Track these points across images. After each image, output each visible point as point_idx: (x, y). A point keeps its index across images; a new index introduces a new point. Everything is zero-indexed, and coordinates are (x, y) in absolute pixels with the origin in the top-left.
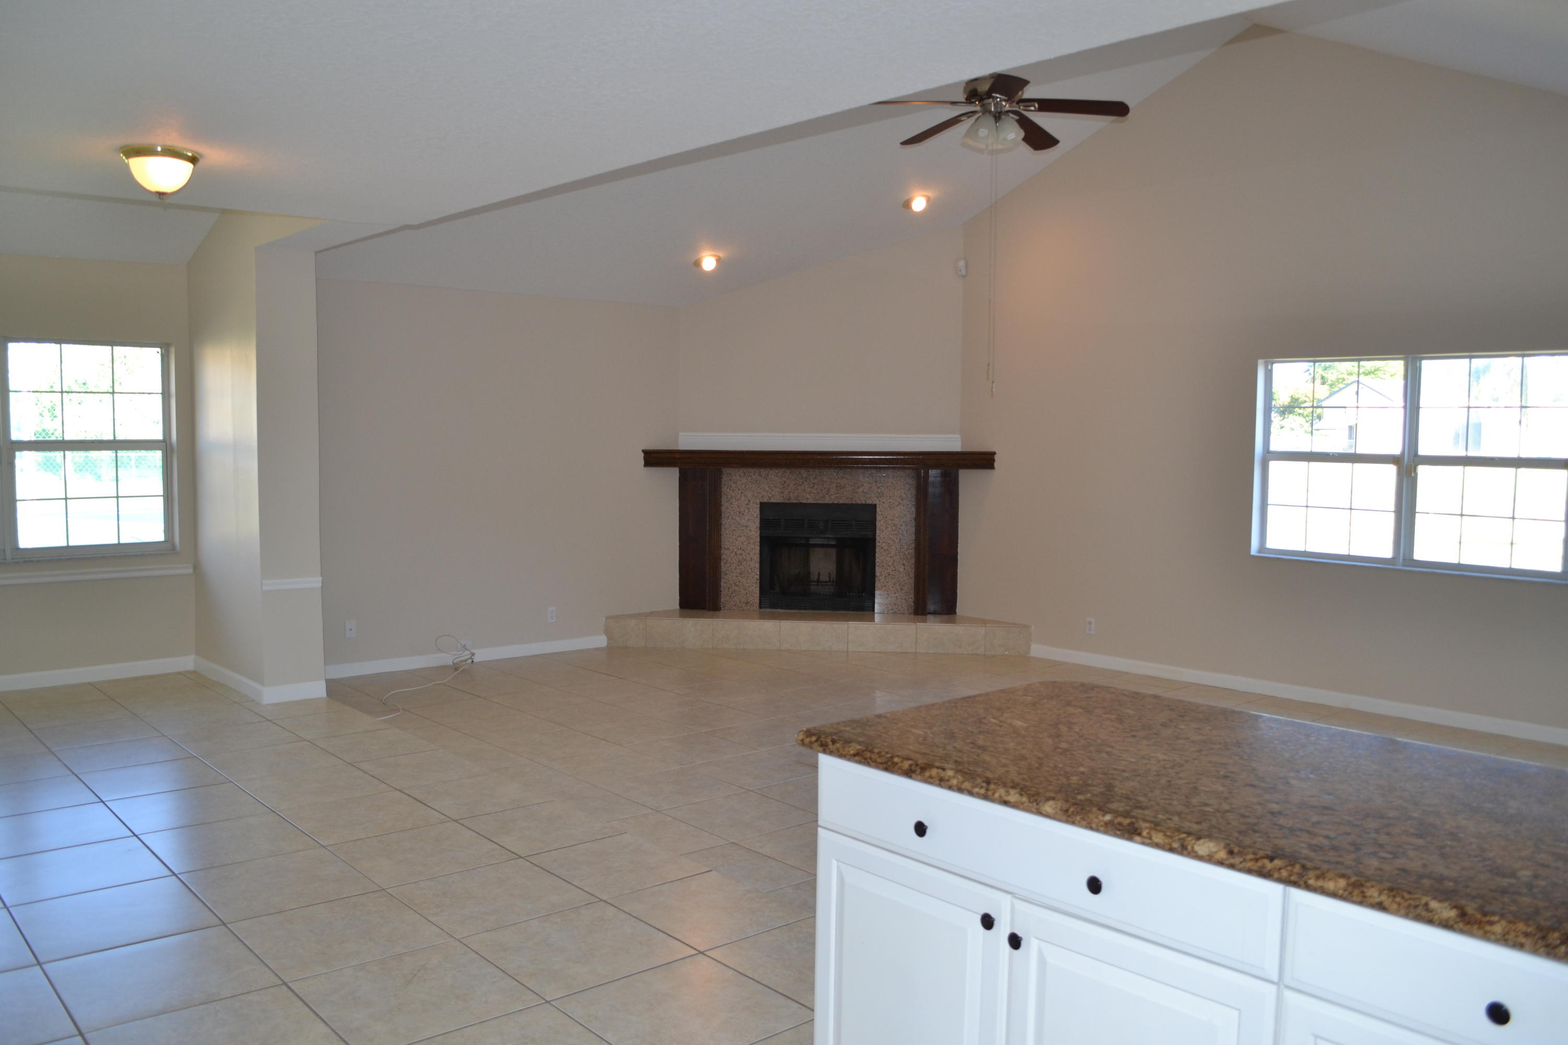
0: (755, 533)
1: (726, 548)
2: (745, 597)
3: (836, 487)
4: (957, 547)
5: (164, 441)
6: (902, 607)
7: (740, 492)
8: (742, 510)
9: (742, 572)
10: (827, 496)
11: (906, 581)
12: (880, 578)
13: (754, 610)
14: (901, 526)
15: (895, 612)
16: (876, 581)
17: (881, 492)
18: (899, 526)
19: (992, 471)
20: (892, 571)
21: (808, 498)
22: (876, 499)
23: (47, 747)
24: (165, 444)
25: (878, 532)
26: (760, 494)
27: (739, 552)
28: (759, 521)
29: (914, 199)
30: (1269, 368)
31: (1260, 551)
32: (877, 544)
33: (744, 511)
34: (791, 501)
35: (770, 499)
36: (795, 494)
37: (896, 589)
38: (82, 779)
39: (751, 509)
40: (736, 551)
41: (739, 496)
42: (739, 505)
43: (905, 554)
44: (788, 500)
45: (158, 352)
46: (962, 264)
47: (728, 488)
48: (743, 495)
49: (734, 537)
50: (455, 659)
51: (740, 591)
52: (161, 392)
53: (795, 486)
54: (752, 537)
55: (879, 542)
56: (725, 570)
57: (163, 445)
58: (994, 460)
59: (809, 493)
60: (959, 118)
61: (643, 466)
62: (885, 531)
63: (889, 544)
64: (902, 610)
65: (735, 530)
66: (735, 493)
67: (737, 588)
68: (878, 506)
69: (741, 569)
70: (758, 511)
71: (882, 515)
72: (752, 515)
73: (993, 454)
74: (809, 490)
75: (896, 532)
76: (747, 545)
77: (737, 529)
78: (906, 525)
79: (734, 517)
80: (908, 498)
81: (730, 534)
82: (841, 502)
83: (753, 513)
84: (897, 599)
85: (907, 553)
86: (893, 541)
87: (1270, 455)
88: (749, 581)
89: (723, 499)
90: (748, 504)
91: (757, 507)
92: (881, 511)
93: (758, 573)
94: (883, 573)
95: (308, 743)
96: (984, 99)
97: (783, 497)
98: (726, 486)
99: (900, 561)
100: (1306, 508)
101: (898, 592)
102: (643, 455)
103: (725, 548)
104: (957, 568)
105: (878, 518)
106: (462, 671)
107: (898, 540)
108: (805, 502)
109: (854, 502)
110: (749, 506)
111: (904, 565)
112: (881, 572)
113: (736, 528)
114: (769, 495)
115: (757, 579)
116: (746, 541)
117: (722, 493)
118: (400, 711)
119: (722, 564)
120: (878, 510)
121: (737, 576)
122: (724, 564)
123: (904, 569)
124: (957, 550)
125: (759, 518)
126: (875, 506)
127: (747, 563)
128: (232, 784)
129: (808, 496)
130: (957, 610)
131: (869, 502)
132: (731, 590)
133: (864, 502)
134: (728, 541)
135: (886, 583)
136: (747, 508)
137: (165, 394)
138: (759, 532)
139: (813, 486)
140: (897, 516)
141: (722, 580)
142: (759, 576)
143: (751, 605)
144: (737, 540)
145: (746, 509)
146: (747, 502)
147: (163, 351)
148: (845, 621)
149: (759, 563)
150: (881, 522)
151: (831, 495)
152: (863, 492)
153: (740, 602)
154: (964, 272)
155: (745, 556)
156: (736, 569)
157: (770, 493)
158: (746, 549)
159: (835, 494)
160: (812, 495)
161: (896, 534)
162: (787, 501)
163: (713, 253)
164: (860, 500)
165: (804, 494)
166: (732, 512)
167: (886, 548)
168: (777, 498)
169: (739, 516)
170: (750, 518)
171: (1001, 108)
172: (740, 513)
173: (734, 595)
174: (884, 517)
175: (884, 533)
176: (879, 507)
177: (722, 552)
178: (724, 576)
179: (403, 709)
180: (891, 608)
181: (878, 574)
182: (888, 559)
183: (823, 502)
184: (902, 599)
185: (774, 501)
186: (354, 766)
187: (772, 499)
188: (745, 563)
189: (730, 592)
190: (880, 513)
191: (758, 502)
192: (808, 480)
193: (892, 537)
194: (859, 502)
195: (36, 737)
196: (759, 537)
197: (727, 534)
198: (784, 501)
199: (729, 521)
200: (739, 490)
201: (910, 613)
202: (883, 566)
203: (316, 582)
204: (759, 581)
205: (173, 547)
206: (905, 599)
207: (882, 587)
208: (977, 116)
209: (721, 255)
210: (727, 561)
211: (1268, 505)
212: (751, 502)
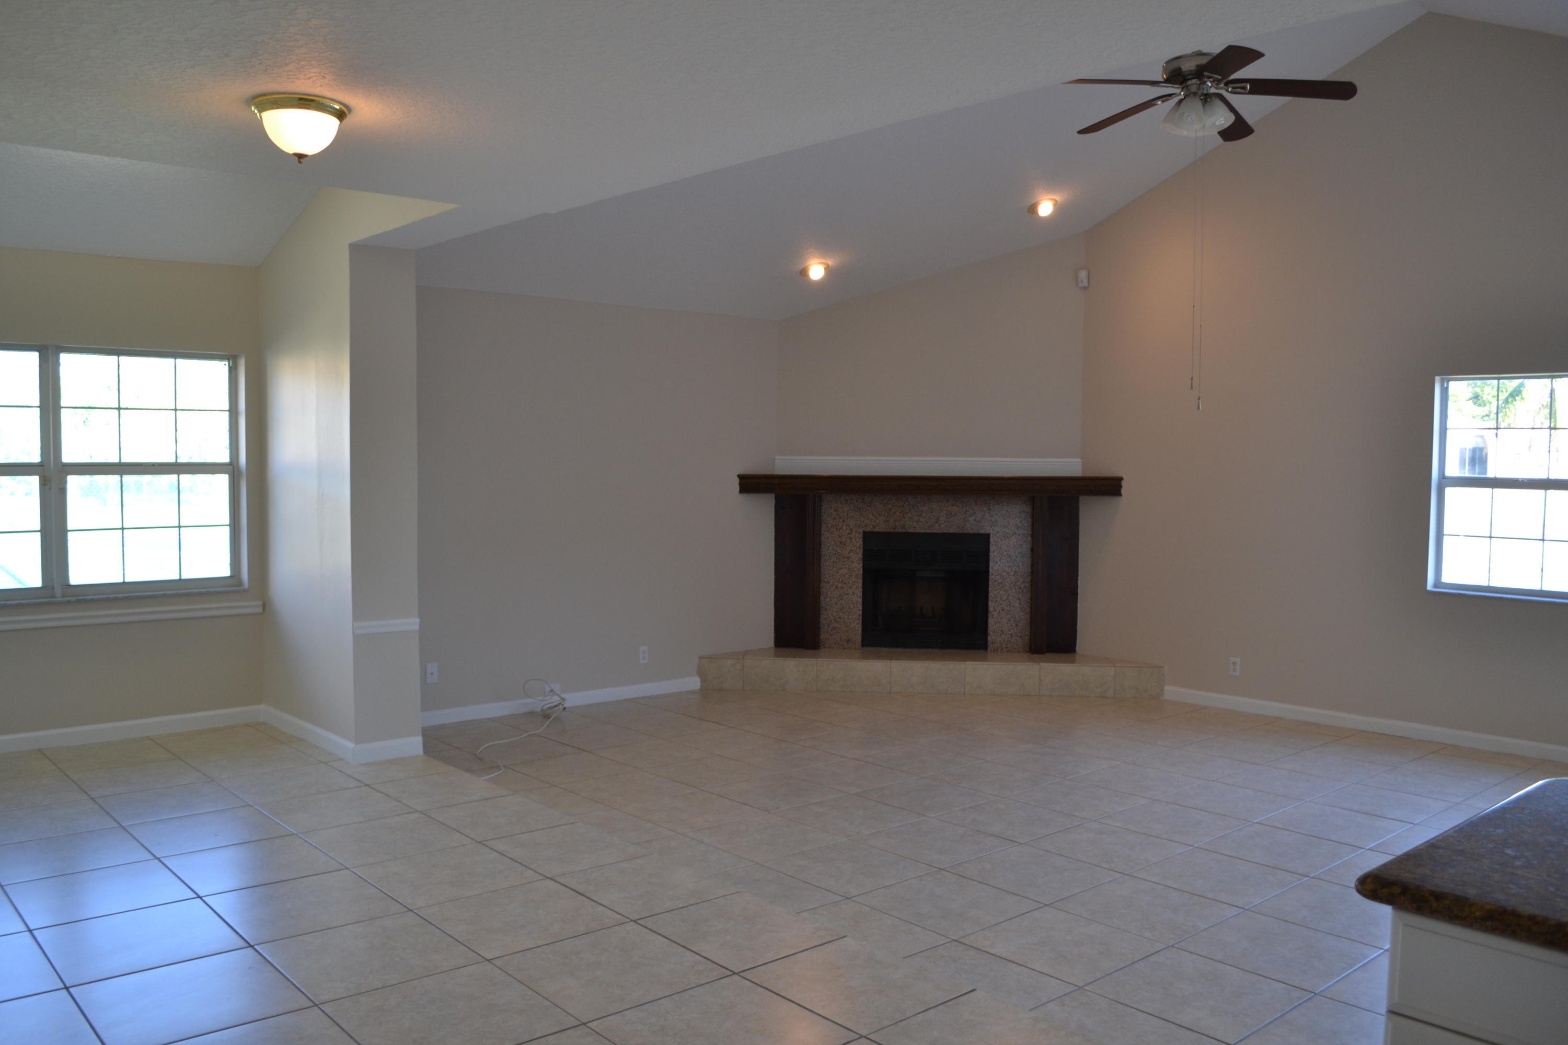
0: (857, 565)
1: (826, 580)
2: (846, 634)
3: (947, 516)
4: (1077, 580)
5: (231, 464)
6: (1017, 645)
7: (841, 520)
8: (844, 540)
9: (843, 607)
10: (937, 525)
11: (1022, 617)
12: (993, 613)
13: (855, 649)
14: (1017, 557)
15: (1010, 651)
16: (989, 617)
17: (995, 520)
18: (1014, 558)
19: (1119, 498)
20: (1007, 606)
21: (915, 528)
22: (989, 528)
23: (115, 820)
24: (231, 467)
25: (991, 564)
26: (863, 522)
27: (840, 585)
28: (862, 551)
29: (1040, 204)
30: (1445, 386)
31: (1435, 586)
32: (991, 577)
33: (846, 541)
34: (897, 531)
35: (874, 528)
36: (901, 523)
37: (1011, 626)
38: (165, 862)
39: (853, 539)
40: (836, 584)
41: (840, 525)
42: (840, 535)
43: (1020, 588)
44: (894, 529)
45: (225, 365)
46: (1083, 274)
47: (828, 516)
48: (844, 523)
49: (835, 569)
50: (545, 705)
51: (840, 628)
52: (227, 408)
53: (902, 514)
54: (854, 569)
55: (993, 575)
56: (824, 605)
57: (231, 468)
58: (1121, 487)
59: (917, 521)
60: (1153, 102)
61: (738, 492)
62: (999, 563)
63: (1003, 577)
64: (1017, 648)
65: (835, 562)
66: (836, 522)
67: (836, 625)
68: (991, 536)
69: (841, 604)
70: (861, 542)
71: (996, 545)
72: (854, 546)
73: (1121, 479)
74: (916, 518)
75: (1011, 564)
76: (849, 578)
77: (838, 561)
78: (1022, 556)
79: (835, 548)
80: (1025, 527)
81: (830, 566)
82: (951, 532)
83: (855, 544)
84: (1012, 636)
85: (1022, 586)
86: (1008, 573)
87: (1446, 482)
88: (850, 617)
89: (822, 528)
90: (850, 533)
91: (860, 536)
92: (995, 541)
93: (861, 608)
94: (996, 608)
95: (422, 815)
96: (1189, 79)
97: (888, 525)
98: (827, 514)
99: (1014, 596)
100: (1489, 539)
101: (1013, 629)
102: (737, 480)
103: (825, 582)
104: (1076, 603)
105: (992, 548)
106: (555, 718)
107: (1013, 573)
108: (911, 531)
109: (966, 532)
110: (851, 536)
111: (1020, 600)
112: (994, 607)
113: (837, 559)
114: (873, 523)
115: (859, 615)
116: (847, 574)
117: (822, 522)
118: (501, 769)
119: (822, 598)
120: (992, 540)
121: (837, 612)
122: (824, 598)
123: (1020, 604)
124: (1077, 583)
125: (862, 548)
126: (988, 536)
127: (848, 597)
128: (348, 871)
129: (915, 524)
130: (1077, 648)
131: (982, 531)
132: (831, 626)
133: (976, 532)
134: (828, 574)
135: (1000, 620)
136: (849, 537)
137: (233, 412)
138: (861, 564)
139: (921, 514)
140: (1012, 546)
141: (822, 616)
142: (861, 612)
143: (852, 643)
144: (838, 573)
145: (848, 539)
146: (848, 531)
147: (231, 363)
148: (963, 661)
149: (861, 597)
150: (995, 553)
151: (941, 523)
152: (975, 520)
153: (841, 640)
154: (1086, 284)
155: (846, 590)
156: (836, 604)
157: (874, 521)
158: (847, 582)
159: (945, 522)
160: (920, 523)
161: (1011, 566)
162: (892, 531)
163: (823, 261)
164: (972, 529)
165: (912, 522)
166: (833, 543)
167: (1000, 581)
168: (882, 528)
169: (840, 547)
170: (852, 549)
171: (1207, 90)
172: (841, 543)
173: (834, 632)
174: (998, 548)
175: (998, 565)
176: (993, 537)
177: (822, 585)
178: (824, 612)
179: (504, 766)
180: (1005, 646)
181: (991, 609)
182: (1002, 592)
183: (932, 532)
184: (1017, 636)
185: (879, 530)
186: (487, 846)
187: (876, 528)
188: (847, 597)
189: (830, 629)
190: (994, 543)
191: (861, 531)
192: (916, 508)
193: (1006, 569)
194: (971, 532)
195: (101, 807)
196: (862, 569)
197: (827, 566)
198: (888, 531)
199: (829, 551)
200: (840, 518)
201: (1026, 652)
202: (997, 601)
203: (412, 623)
204: (861, 617)
205: (240, 583)
206: (1021, 637)
207: (995, 623)
208: (1176, 99)
209: (830, 262)
210: (826, 596)
211: (1444, 535)
212: (854, 532)
